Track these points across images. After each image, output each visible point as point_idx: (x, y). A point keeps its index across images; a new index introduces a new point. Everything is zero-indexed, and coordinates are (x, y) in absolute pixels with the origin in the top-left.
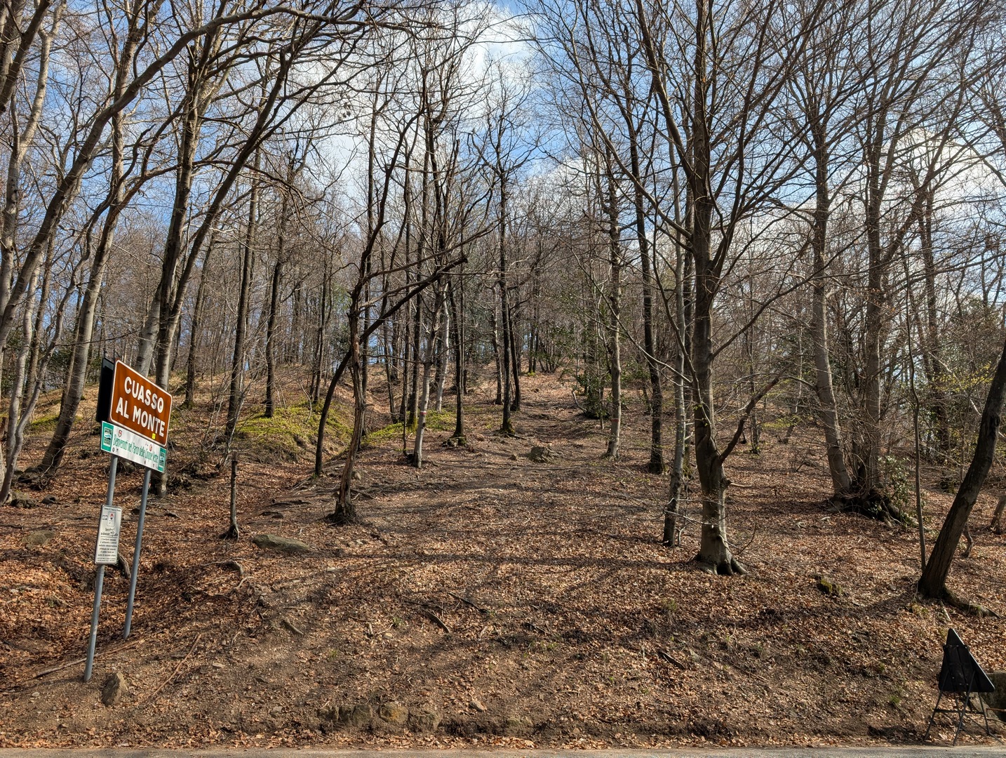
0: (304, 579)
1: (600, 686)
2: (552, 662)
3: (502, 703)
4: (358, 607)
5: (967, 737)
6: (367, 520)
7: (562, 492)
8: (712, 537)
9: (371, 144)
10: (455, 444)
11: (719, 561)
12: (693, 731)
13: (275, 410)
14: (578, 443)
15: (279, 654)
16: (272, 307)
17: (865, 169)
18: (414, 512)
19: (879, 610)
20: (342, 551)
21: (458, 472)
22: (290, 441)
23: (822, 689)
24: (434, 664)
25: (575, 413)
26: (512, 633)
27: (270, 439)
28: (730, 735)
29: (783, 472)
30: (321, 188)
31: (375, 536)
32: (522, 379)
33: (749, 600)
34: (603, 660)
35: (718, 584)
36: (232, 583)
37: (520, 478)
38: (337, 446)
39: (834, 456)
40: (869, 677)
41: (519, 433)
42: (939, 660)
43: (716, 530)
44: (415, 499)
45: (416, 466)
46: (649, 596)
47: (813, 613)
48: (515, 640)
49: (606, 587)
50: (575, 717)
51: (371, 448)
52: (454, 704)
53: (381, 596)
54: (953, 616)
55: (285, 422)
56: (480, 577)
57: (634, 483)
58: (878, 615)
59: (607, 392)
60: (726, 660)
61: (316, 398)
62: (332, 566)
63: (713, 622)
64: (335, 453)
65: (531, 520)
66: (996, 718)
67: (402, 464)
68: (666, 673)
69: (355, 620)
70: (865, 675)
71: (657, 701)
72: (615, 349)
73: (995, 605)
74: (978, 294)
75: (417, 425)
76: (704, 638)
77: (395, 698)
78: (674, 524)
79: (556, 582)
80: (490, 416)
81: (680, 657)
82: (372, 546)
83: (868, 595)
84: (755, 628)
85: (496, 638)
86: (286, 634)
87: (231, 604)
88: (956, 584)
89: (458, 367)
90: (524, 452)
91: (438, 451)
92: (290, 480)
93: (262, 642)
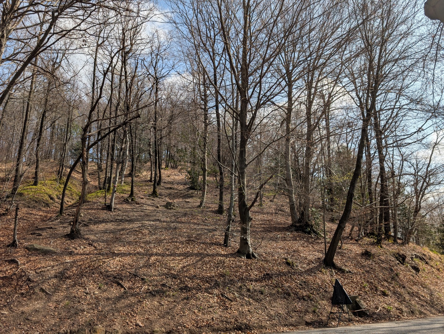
0: (53, 267)
1: (196, 311)
2: (175, 301)
3: (151, 322)
4: (81, 279)
5: (342, 323)
6: (86, 237)
7: (180, 223)
8: (244, 242)
9: (95, 60)
10: (130, 200)
11: (247, 253)
12: (236, 329)
13: (39, 182)
14: (187, 200)
15: (38, 305)
16: (40, 132)
17: (307, 92)
18: (110, 233)
19: (309, 272)
20: (73, 252)
21: (131, 214)
22: (47, 198)
23: (288, 307)
24: (119, 305)
25: (186, 187)
26: (156, 289)
27: (36, 196)
28: (251, 329)
29: (272, 214)
30: (69, 77)
31: (90, 244)
32: (162, 171)
33: (259, 270)
34: (197, 299)
35: (247, 263)
36: (14, 270)
37: (160, 216)
38: (71, 200)
39: (292, 208)
40: (306, 300)
41: (160, 195)
42: (331, 292)
43: (246, 240)
44: (110, 226)
45: (111, 211)
46: (218, 269)
47: (285, 274)
48: (157, 292)
49: (199, 266)
50: (184, 326)
51: (88, 202)
52: (128, 324)
53: (93, 273)
54: (336, 273)
55: (44, 188)
56: (142, 263)
57: (212, 218)
58: (309, 274)
59: (201, 178)
60: (249, 296)
61: (61, 177)
62: (68, 259)
63: (244, 280)
64: (70, 204)
65: (165, 236)
66: (352, 314)
67: (104, 210)
68: (225, 303)
69: (80, 286)
70: (304, 299)
71: (221, 316)
72: (205, 160)
73: (351, 268)
74: (345, 144)
75: (111, 191)
76: (241, 287)
77: (99, 323)
78: (228, 237)
79: (176, 264)
80: (147, 188)
81: (231, 296)
82: (88, 249)
83: (305, 266)
84: (261, 282)
85: (149, 291)
86: (42, 294)
87: (12, 281)
88: (337, 260)
89: (133, 165)
90: (162, 204)
91: (121, 203)
92: (46, 217)
93: (29, 299)
